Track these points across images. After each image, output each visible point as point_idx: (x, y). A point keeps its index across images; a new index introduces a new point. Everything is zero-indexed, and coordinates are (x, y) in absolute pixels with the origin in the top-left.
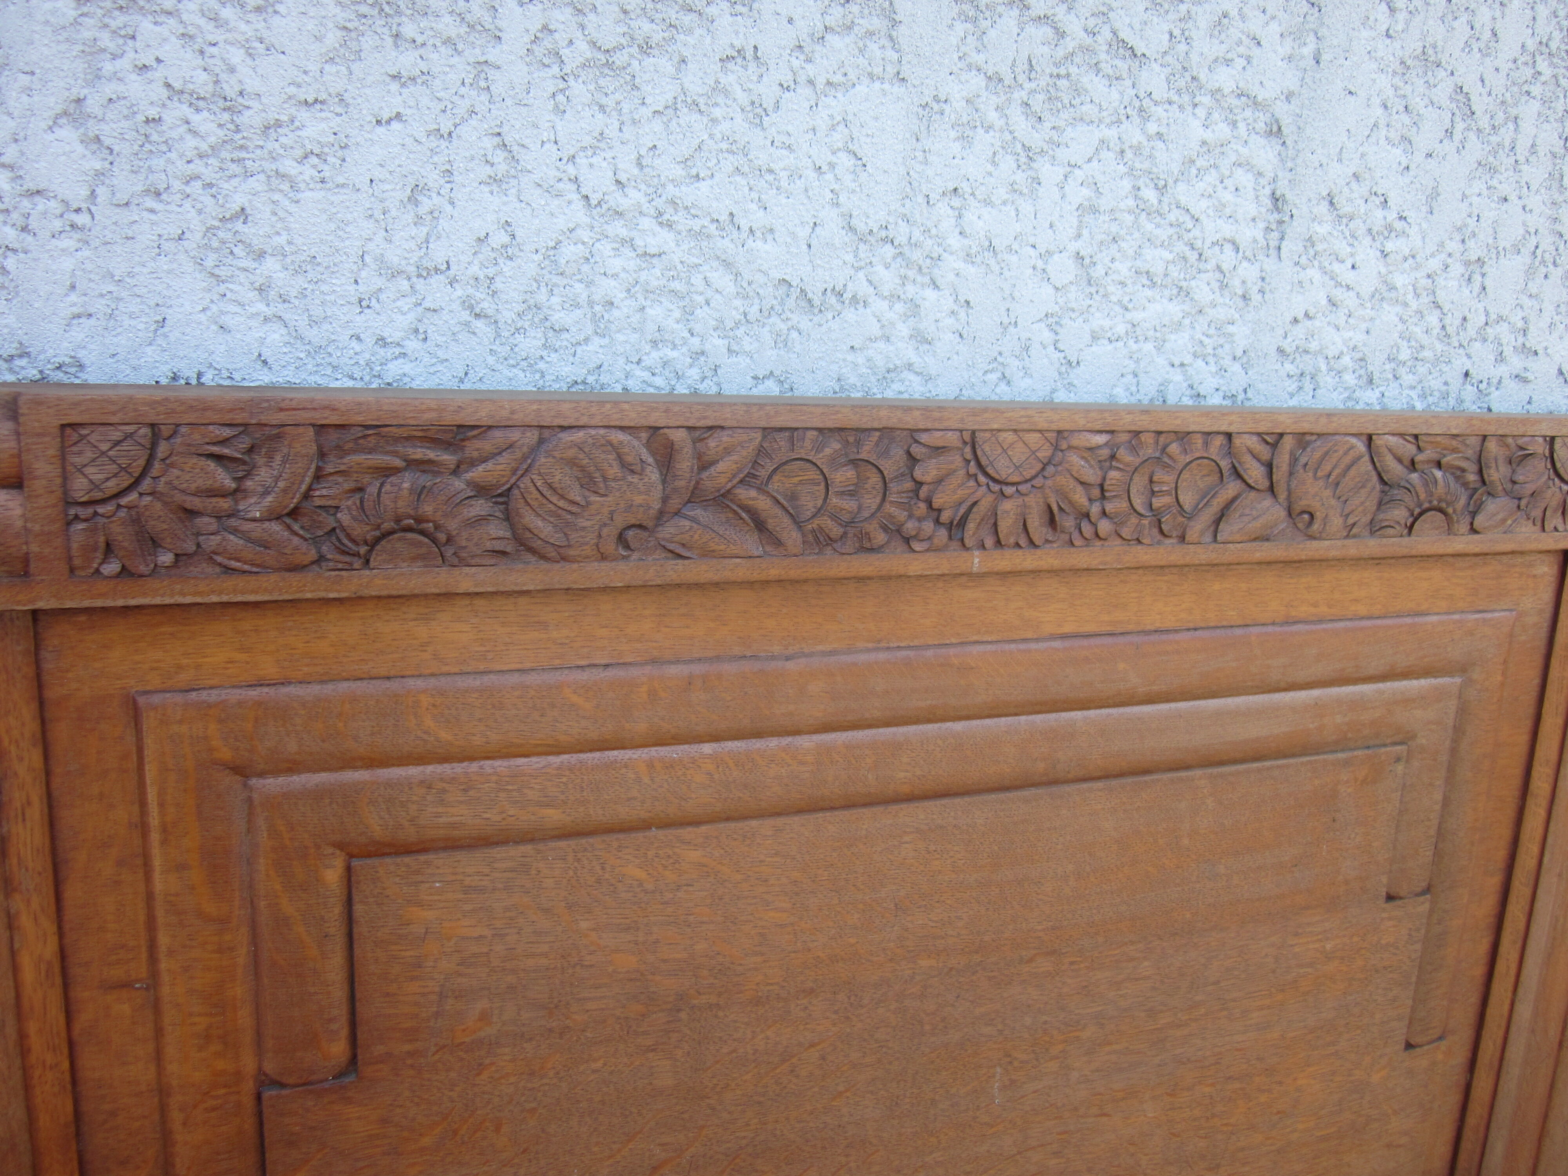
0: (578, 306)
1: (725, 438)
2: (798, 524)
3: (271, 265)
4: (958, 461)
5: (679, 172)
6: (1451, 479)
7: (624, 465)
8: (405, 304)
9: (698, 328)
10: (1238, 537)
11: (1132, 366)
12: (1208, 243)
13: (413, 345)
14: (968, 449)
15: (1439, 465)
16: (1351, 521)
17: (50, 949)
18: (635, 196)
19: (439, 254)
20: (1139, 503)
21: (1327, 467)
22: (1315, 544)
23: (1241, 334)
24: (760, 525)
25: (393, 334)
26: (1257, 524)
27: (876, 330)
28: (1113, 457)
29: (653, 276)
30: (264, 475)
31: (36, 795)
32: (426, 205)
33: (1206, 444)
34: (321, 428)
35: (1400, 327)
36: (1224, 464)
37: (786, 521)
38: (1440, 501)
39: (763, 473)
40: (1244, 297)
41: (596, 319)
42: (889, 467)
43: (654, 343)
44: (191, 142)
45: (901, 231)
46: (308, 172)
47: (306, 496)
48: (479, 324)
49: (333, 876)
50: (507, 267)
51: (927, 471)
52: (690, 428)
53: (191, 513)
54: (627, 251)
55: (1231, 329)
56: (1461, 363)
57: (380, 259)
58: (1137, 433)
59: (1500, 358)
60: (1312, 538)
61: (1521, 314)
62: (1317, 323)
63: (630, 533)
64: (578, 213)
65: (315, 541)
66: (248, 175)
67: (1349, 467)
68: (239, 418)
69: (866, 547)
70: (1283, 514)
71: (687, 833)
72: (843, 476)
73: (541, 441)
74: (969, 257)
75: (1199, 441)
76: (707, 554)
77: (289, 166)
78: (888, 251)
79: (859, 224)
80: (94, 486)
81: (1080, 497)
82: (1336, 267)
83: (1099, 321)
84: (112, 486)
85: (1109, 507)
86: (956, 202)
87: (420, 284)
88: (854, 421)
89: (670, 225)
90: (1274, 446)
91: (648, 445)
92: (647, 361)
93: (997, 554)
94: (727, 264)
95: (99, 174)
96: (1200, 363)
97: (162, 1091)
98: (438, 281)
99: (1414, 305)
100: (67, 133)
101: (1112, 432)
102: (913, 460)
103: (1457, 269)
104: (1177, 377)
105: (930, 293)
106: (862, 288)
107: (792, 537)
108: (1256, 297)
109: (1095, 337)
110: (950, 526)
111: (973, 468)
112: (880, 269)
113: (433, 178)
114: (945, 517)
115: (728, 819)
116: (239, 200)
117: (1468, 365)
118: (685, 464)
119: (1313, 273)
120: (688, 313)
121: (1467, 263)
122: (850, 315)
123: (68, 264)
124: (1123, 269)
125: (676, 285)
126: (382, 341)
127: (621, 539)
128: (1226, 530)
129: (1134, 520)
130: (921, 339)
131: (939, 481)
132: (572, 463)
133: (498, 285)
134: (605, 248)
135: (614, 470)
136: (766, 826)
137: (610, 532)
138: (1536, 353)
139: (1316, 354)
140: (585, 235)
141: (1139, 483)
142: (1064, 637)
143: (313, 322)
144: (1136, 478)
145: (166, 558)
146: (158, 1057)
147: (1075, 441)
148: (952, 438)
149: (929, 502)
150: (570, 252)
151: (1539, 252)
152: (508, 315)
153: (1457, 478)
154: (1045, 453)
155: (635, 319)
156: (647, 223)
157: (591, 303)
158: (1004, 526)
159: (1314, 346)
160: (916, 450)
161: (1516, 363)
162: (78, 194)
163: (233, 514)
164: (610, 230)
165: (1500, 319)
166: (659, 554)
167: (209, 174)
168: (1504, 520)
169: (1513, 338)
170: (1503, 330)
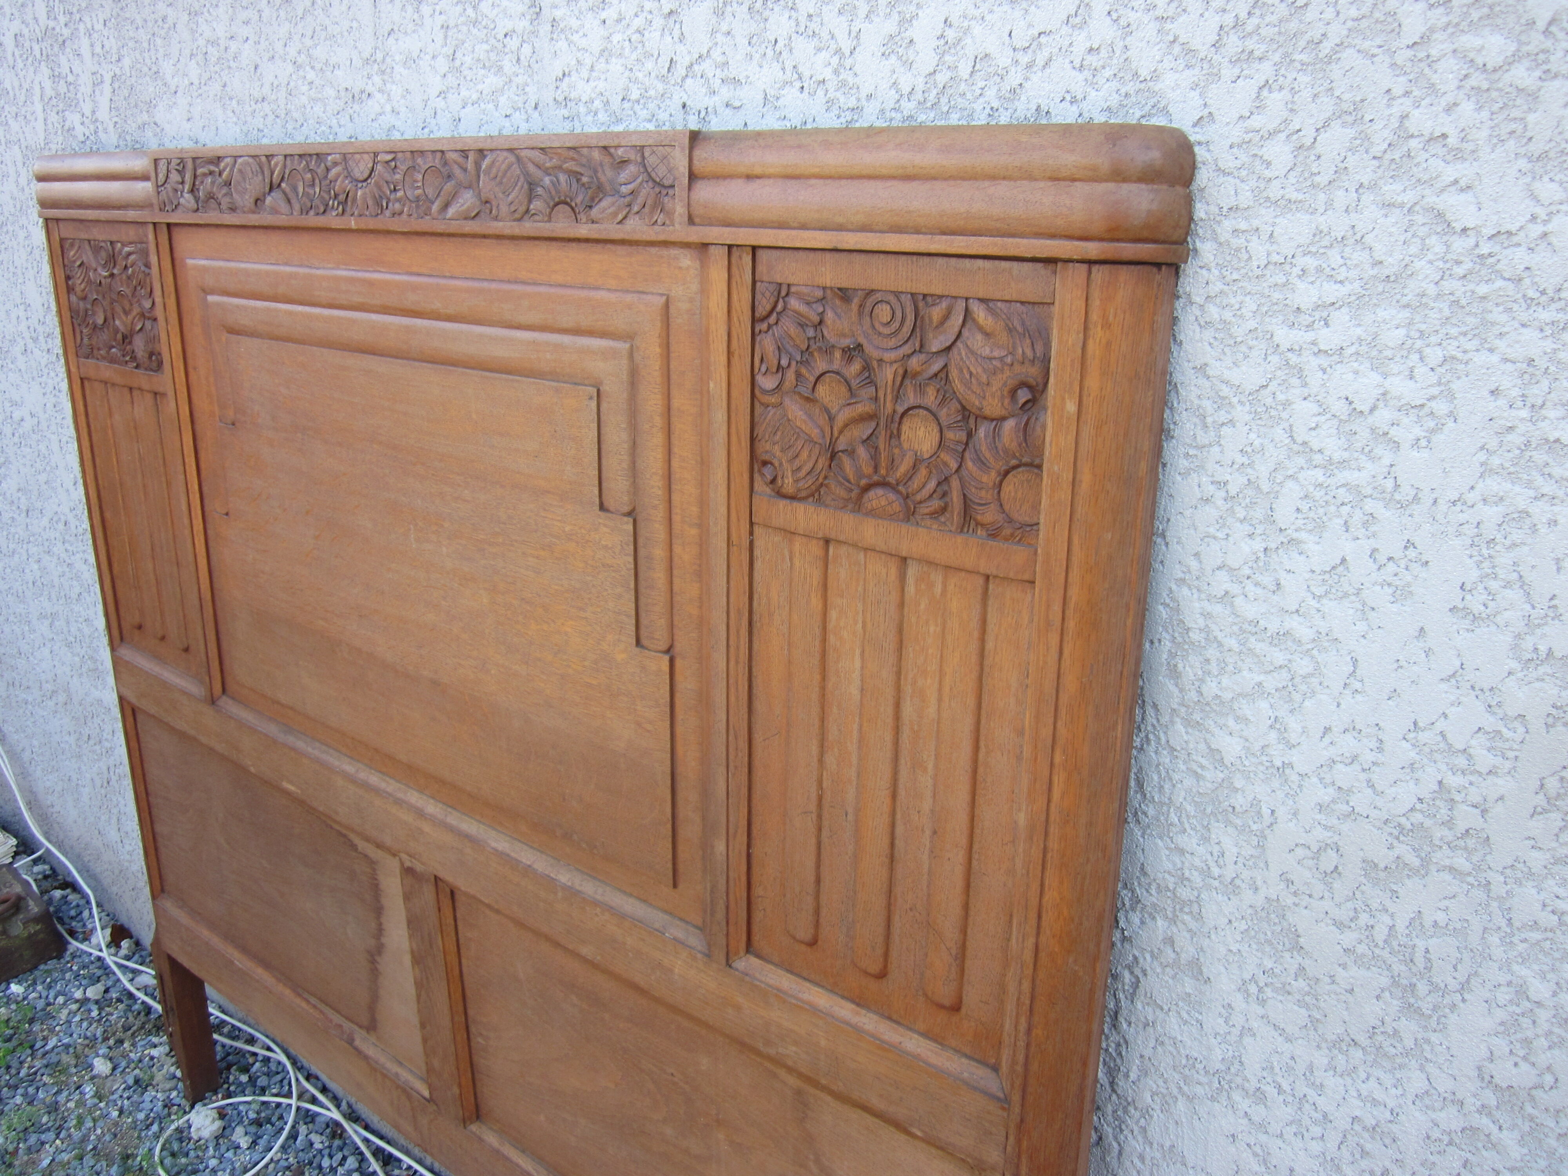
0: (297, 109)
1: (277, 160)
6: (573, 181)
7: (251, 172)
9: (328, 115)
10: (455, 216)
14: (345, 163)
15: (562, 170)
16: (512, 209)
20: (410, 193)
21: (494, 172)
22: (496, 223)
24: (289, 200)
26: (464, 208)
28: (396, 166)
29: (313, 92)
30: (186, 176)
33: (434, 159)
34: (194, 159)
35: (627, 73)
36: (444, 171)
37: (295, 199)
38: (566, 196)
39: (286, 175)
41: (303, 115)
42: (321, 172)
47: (194, 185)
51: (333, 175)
52: (265, 156)
53: (176, 191)
60: (494, 219)
61: (719, 50)
63: (258, 203)
64: (291, 68)
65: (197, 201)
67: (506, 172)
69: (318, 213)
70: (479, 203)
71: (298, 347)
72: (308, 178)
73: (235, 162)
75: (429, 155)
76: (279, 212)
80: (161, 180)
81: (387, 190)
84: (163, 180)
85: (399, 195)
90: (467, 158)
91: (256, 163)
93: (360, 219)
99: (634, 56)
102: (328, 169)
103: (658, 22)
104: (507, 123)
107: (297, 206)
110: (343, 203)
111: (346, 173)
114: (341, 198)
118: (267, 172)
119: (562, 44)
120: (325, 108)
125: (320, 96)
127: (256, 204)
128: (450, 212)
129: (408, 203)
130: (395, 112)
132: (240, 171)
134: (300, 82)
135: (250, 175)
137: (253, 202)
141: (408, 181)
144: (407, 178)
147: (380, 158)
148: (338, 158)
149: (334, 190)
153: (577, 181)
154: (371, 165)
155: (312, 113)
156: (308, 68)
157: (301, 107)
160: (328, 164)
163: (183, 191)
166: (266, 212)
168: (615, 214)
169: (718, 71)
170: (707, 66)
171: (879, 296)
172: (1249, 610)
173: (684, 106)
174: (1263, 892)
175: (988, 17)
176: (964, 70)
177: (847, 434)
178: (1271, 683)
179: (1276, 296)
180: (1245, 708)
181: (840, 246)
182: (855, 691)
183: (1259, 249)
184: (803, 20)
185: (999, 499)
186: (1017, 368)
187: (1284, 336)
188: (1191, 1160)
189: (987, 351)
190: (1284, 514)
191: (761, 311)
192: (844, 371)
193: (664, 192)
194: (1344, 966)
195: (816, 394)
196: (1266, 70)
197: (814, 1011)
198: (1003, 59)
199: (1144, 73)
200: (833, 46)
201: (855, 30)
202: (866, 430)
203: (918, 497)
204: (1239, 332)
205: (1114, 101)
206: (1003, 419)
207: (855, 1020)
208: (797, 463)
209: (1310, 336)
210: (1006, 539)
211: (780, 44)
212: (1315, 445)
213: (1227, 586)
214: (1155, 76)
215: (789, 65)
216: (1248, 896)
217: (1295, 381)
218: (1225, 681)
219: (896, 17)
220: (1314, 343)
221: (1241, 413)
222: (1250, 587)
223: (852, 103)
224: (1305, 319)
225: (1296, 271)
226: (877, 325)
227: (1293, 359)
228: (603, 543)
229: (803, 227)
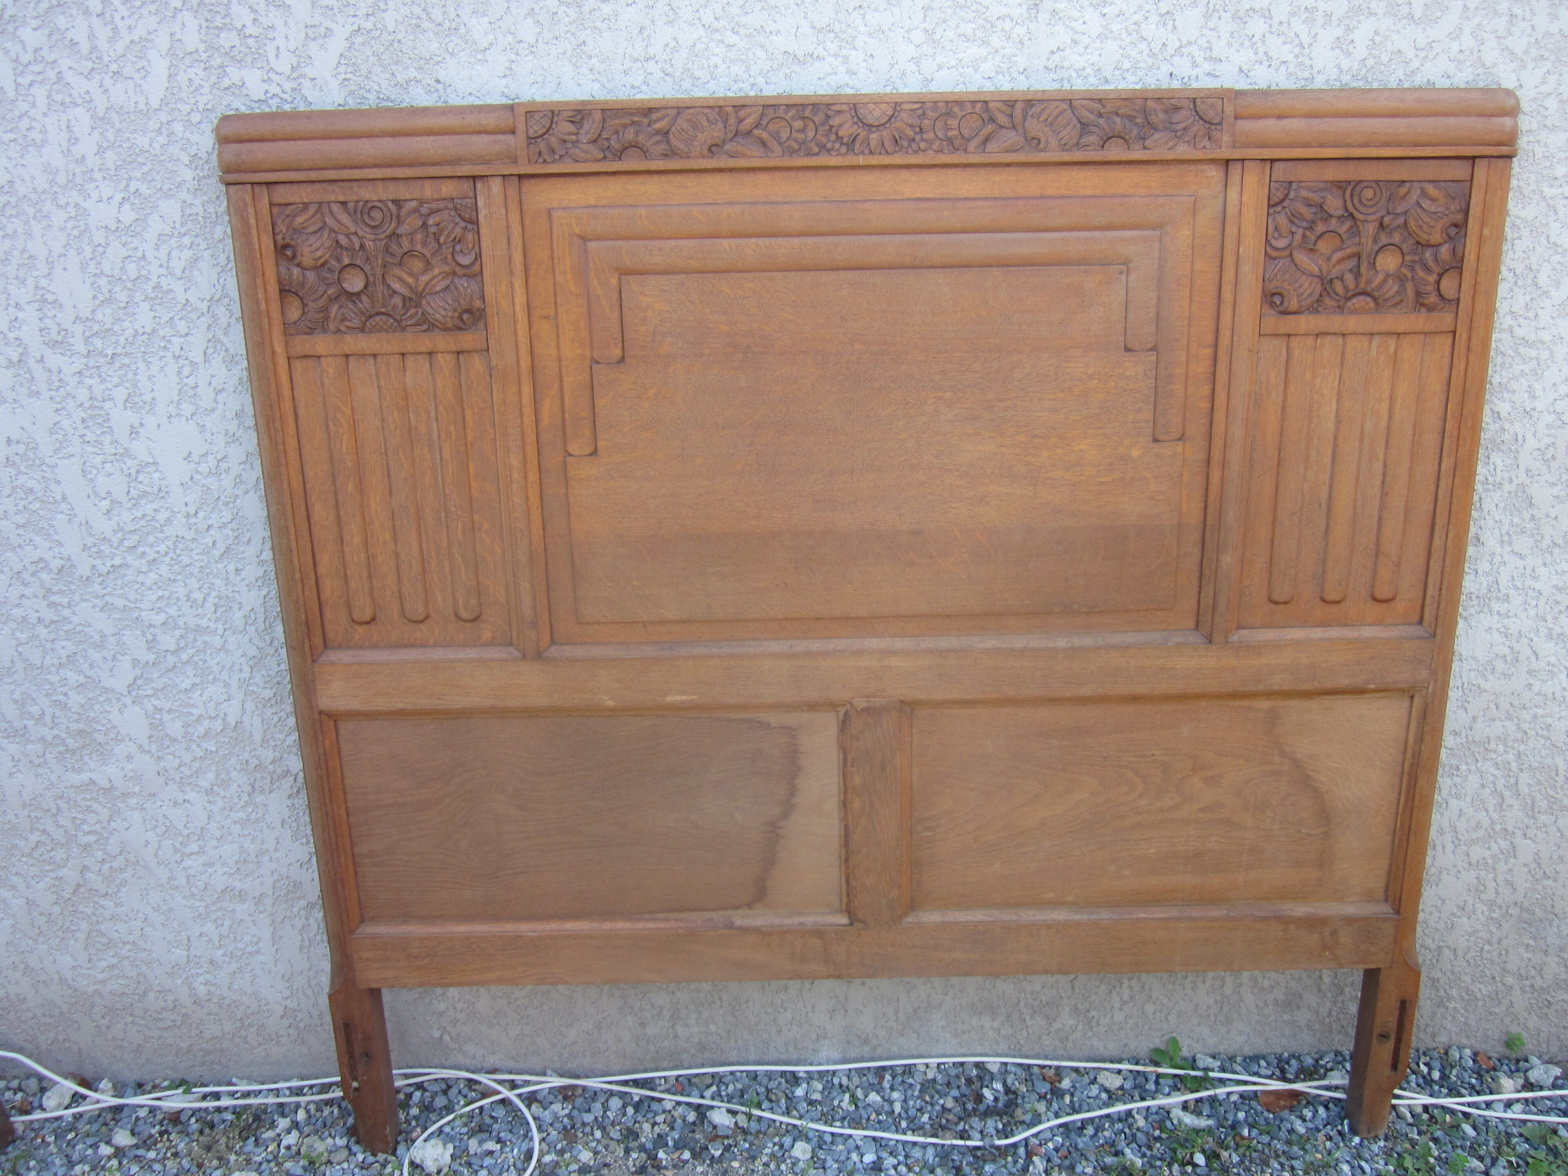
0: (703, 68)
1: (748, 110)
2: (780, 143)
3: (594, 60)
4: (849, 116)
5: (740, 11)
6: (1126, 122)
7: (709, 121)
8: (640, 72)
9: (752, 74)
10: (996, 150)
11: (962, 79)
12: (995, 18)
13: (644, 87)
14: (853, 112)
15: (1117, 114)
16: (1063, 142)
17: (524, 300)
18: (723, 23)
19: (651, 51)
20: (940, 134)
21: (1044, 117)
22: (1043, 154)
23: (1021, 61)
24: (764, 144)
25: (637, 83)
26: (1007, 144)
27: (829, 70)
28: (924, 113)
29: (732, 54)
30: (586, 127)
31: (520, 242)
32: (646, 33)
33: (974, 107)
34: (603, 110)
35: (1120, 51)
36: (985, 116)
37: (775, 143)
38: (1120, 132)
39: (764, 123)
40: (1020, 42)
41: (711, 74)
42: (817, 119)
43: (735, 81)
44: (567, 19)
45: (837, 27)
46: (605, 26)
47: (600, 135)
48: (667, 78)
49: (614, 281)
50: (676, 55)
51: (836, 121)
52: (734, 107)
53: (565, 141)
54: (722, 45)
55: (1015, 58)
56: (1166, 68)
57: (631, 55)
58: (936, 102)
59: (1195, 65)
60: (1041, 151)
61: (1204, 39)
62: (1067, 53)
63: (713, 149)
64: (701, 31)
65: (603, 150)
66: (585, 29)
67: (1058, 116)
68: (579, 108)
69: (810, 154)
70: (1022, 139)
71: (746, 275)
72: (798, 124)
73: (679, 113)
74: (870, 35)
75: (968, 105)
76: (744, 156)
77: (599, 24)
78: (832, 35)
79: (818, 26)
80: (536, 132)
81: (910, 133)
82: (1073, 24)
83: (940, 59)
84: (540, 132)
85: (925, 136)
86: (861, 12)
87: (645, 64)
88: (800, 101)
89: (737, 33)
90: (1013, 106)
91: (719, 114)
92: (733, 89)
93: (870, 157)
94: (762, 47)
95: (539, 33)
96: (1000, 76)
97: (560, 360)
98: (651, 62)
99: (1128, 40)
100: (529, 20)
101: (923, 103)
102: (828, 117)
103: (1153, 19)
105: (853, 52)
106: (820, 51)
107: (778, 149)
108: (1027, 43)
109: (940, 68)
110: (847, 145)
111: (855, 120)
112: (829, 44)
113: (648, 23)
114: (845, 140)
115: (764, 271)
116: (583, 38)
117: (1172, 69)
118: (732, 121)
119: (1060, 28)
120: (748, 68)
121: (1161, 15)
122: (817, 64)
123: (530, 65)
124: (950, 34)
125: (742, 57)
126: (633, 87)
127: (709, 150)
128: (990, 147)
129: (938, 142)
130: (851, 73)
131: (840, 126)
132: (689, 121)
133: (673, 62)
134: (713, 45)
135: (705, 123)
136: (779, 275)
137: (705, 148)
138: (1221, 60)
139: (1069, 68)
140: (704, 40)
141: (939, 124)
142: (916, 199)
143: (609, 81)
144: (937, 123)
145: (557, 157)
146: (558, 347)
147: (904, 106)
148: (845, 107)
149: (837, 134)
150: (699, 47)
151: (1211, 5)
152: (678, 74)
153: (1131, 121)
154: (890, 113)
155: (726, 72)
156: (728, 33)
157: (709, 67)
158: (873, 144)
159: (1066, 64)
160: (830, 113)
161: (1207, 67)
162: (532, 40)
163: (578, 141)
164: (714, 37)
165: (1189, 43)
166: (725, 156)
167: (573, 30)
168: (1167, 143)
169: (1202, 53)
170: (1194, 49)
171: (1365, 184)
172: (1519, 332)
173: (1171, 75)
174: (1515, 481)
175: (1402, 31)
176: (1385, 58)
177: (1337, 268)
178: (1526, 368)
179: (1545, 172)
180: (1514, 385)
181: (1350, 156)
182: (1331, 425)
183: (1539, 150)
184: (1275, 26)
185: (1438, 290)
186: (1452, 216)
187: (1548, 192)
188: (1465, 654)
189: (1433, 209)
190: (1542, 280)
191: (1275, 199)
192: (1338, 230)
193: (1213, 127)
194: (1553, 507)
195: (1317, 247)
196: (1548, 65)
197: (1298, 642)
198: (1410, 54)
199: (1488, 64)
200: (1297, 41)
201: (1314, 33)
202: (1353, 263)
203: (1387, 297)
204: (1526, 192)
205: (1471, 78)
206: (1440, 245)
207: (1326, 636)
208: (1301, 290)
209: (1560, 190)
210: (1440, 310)
211: (1257, 38)
212: (1559, 242)
213: (1510, 322)
214: (1495, 65)
215: (1261, 50)
216: (1507, 487)
217: (1551, 213)
218: (1504, 373)
219: (1343, 27)
220: (1562, 194)
221: (1525, 232)
222: (1521, 320)
223: (1306, 75)
224: (1558, 183)
225: (1555, 160)
226: (1364, 201)
227: (1552, 202)
228: (1127, 374)
229: (1321, 146)
